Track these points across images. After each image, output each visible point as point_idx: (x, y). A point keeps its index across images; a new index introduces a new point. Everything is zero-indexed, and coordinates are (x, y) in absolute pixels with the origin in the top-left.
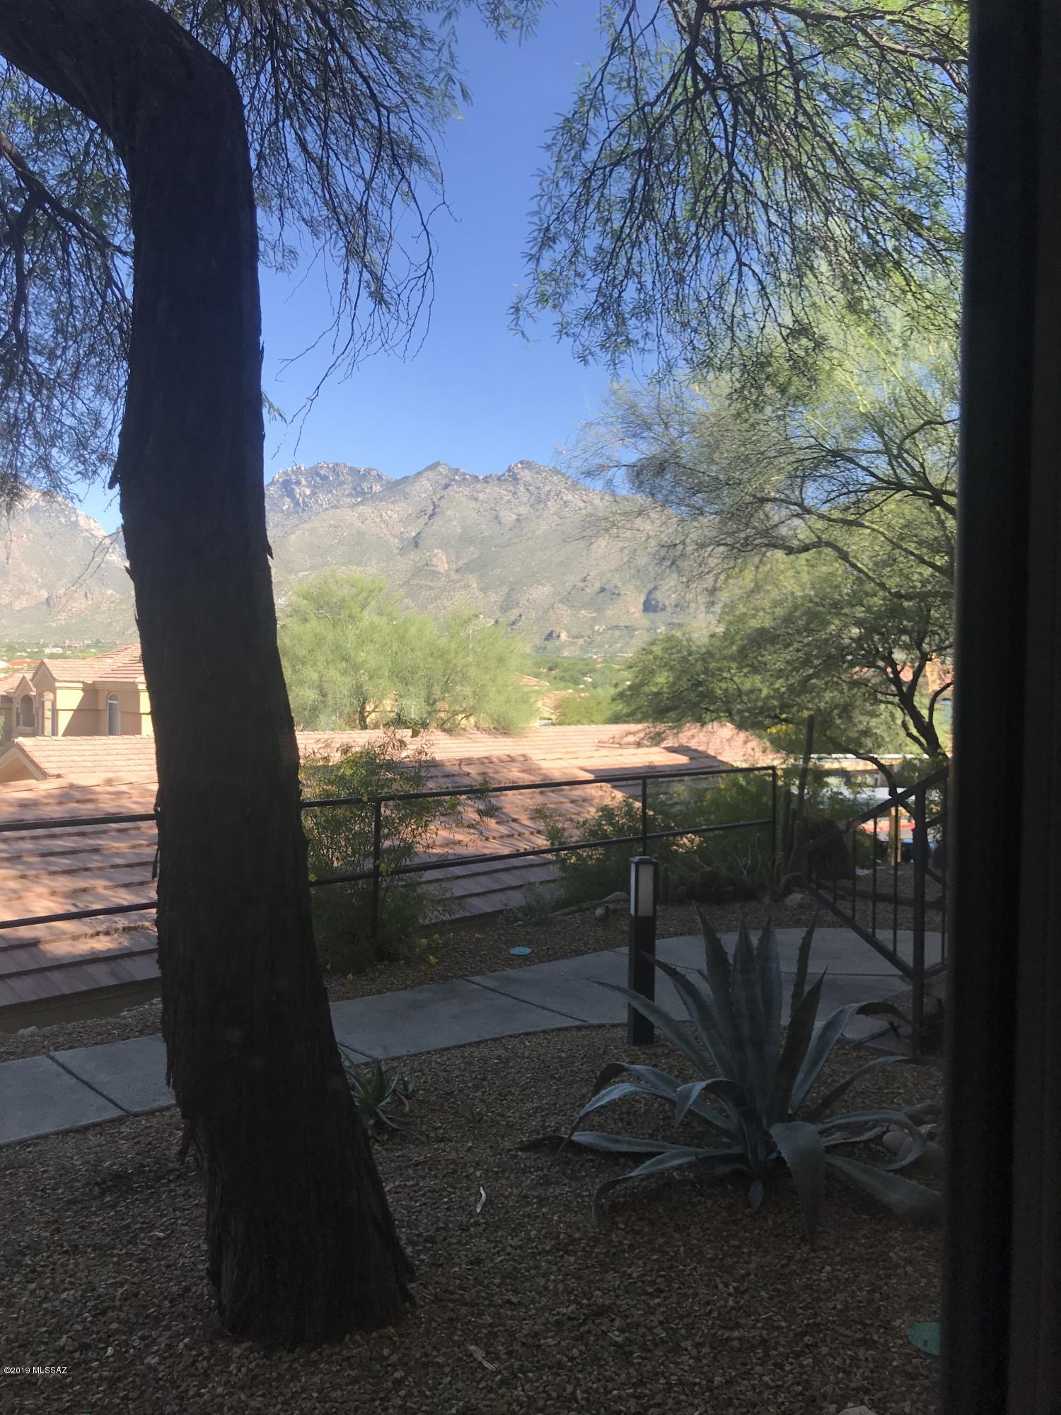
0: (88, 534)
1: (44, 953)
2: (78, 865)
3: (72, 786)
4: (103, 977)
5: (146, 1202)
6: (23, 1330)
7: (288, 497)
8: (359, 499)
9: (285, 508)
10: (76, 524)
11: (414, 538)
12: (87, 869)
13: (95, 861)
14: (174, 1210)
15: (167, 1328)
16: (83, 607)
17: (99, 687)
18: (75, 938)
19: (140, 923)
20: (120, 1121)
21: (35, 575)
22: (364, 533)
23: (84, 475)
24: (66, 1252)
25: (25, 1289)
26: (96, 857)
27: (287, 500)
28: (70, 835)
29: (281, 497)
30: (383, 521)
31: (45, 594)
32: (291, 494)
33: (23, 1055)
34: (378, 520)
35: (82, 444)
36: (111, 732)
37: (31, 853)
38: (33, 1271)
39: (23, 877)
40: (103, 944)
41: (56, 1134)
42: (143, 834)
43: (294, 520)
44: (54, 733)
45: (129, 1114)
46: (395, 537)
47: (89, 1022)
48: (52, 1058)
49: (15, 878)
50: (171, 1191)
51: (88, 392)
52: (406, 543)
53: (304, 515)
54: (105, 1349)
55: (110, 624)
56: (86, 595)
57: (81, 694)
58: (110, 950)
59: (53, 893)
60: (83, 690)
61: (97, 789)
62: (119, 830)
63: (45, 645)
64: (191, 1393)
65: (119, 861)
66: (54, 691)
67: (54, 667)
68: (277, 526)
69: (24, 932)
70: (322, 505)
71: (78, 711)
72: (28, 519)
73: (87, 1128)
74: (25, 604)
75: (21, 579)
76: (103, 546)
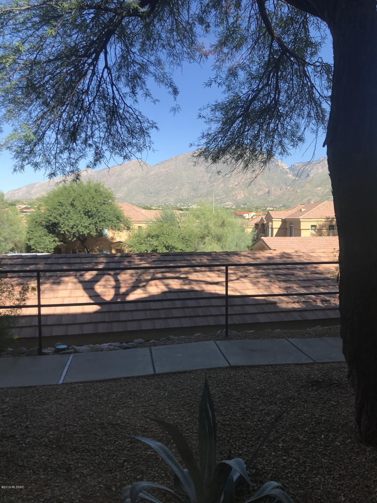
0: (281, 168)
1: (278, 307)
2: (288, 279)
3: (284, 253)
4: (297, 317)
5: (327, 392)
6: (293, 422)
10: (278, 165)
12: (290, 281)
13: (293, 278)
14: (338, 397)
15: (342, 434)
16: (280, 193)
17: (286, 220)
18: (288, 303)
19: (309, 300)
20: (313, 364)
21: (264, 184)
23: (293, 146)
24: (303, 401)
25: (292, 410)
26: (293, 277)
28: (284, 269)
31: (267, 190)
33: (278, 338)
35: (293, 135)
36: (291, 236)
37: (272, 274)
38: (294, 405)
39: (270, 281)
40: (296, 306)
41: (293, 364)
42: (308, 270)
44: (272, 236)
45: (316, 362)
47: (297, 331)
48: (288, 340)
49: (268, 282)
50: (336, 390)
51: (295, 117)
54: (321, 435)
55: (288, 199)
56: (281, 189)
57: (281, 223)
58: (299, 308)
59: (280, 287)
60: (282, 221)
61: (292, 254)
62: (300, 268)
63: (267, 207)
64: (353, 458)
65: (301, 279)
66: (272, 222)
67: (272, 214)
69: (271, 299)
71: (280, 228)
73: (302, 364)
74: (261, 193)
75: (260, 185)
76: (287, 172)
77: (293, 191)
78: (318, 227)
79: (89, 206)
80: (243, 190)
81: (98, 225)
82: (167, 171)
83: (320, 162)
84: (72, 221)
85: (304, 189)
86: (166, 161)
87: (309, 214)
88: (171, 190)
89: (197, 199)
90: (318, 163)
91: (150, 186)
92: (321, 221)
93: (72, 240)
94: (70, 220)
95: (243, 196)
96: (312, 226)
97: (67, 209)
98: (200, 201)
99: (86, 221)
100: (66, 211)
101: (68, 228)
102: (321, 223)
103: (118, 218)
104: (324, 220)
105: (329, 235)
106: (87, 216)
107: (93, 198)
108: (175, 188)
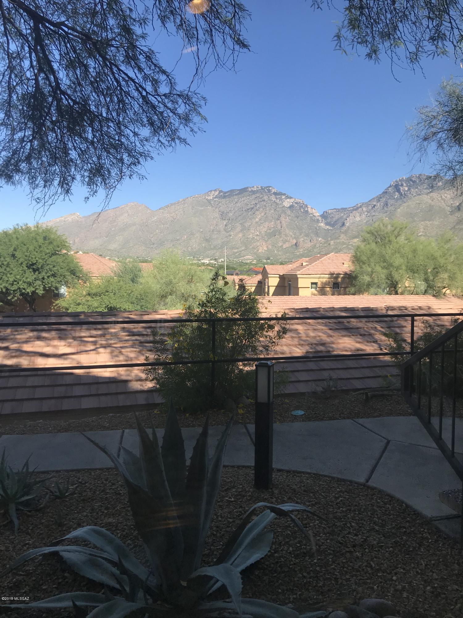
0: (312, 215)
7: (397, 192)
8: (430, 190)
9: (395, 197)
10: (307, 211)
11: (458, 206)
16: (309, 246)
17: (285, 276)
21: (291, 234)
22: (433, 206)
27: (397, 193)
29: (394, 192)
30: (442, 199)
31: (295, 241)
32: (398, 191)
34: (440, 199)
36: (289, 295)
43: (400, 202)
44: (268, 295)
46: (448, 206)
52: (453, 209)
53: (405, 200)
56: (311, 241)
60: (279, 278)
66: (268, 278)
67: (268, 268)
68: (392, 206)
70: (413, 194)
71: (277, 287)
72: (289, 211)
74: (287, 246)
75: (286, 236)
76: (318, 220)
77: (325, 243)
78: (319, 285)
79: (33, 257)
80: (266, 241)
81: (46, 281)
82: (173, 217)
83: (358, 208)
84: (12, 275)
85: (338, 241)
86: (172, 205)
87: (308, 269)
88: (178, 240)
89: (209, 252)
90: (356, 210)
91: (152, 236)
92: (323, 278)
93: (11, 299)
94: (9, 275)
95: (266, 249)
96: (312, 283)
97: (6, 261)
98: (214, 254)
99: (30, 276)
100: (5, 263)
101: (7, 285)
102: (324, 280)
103: (73, 272)
104: (327, 276)
105: (333, 294)
106: (31, 270)
107: (40, 247)
108: (183, 238)
